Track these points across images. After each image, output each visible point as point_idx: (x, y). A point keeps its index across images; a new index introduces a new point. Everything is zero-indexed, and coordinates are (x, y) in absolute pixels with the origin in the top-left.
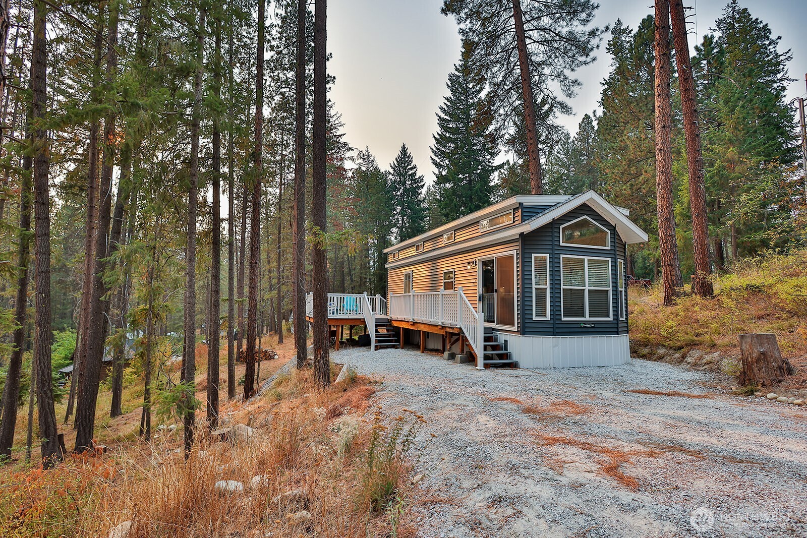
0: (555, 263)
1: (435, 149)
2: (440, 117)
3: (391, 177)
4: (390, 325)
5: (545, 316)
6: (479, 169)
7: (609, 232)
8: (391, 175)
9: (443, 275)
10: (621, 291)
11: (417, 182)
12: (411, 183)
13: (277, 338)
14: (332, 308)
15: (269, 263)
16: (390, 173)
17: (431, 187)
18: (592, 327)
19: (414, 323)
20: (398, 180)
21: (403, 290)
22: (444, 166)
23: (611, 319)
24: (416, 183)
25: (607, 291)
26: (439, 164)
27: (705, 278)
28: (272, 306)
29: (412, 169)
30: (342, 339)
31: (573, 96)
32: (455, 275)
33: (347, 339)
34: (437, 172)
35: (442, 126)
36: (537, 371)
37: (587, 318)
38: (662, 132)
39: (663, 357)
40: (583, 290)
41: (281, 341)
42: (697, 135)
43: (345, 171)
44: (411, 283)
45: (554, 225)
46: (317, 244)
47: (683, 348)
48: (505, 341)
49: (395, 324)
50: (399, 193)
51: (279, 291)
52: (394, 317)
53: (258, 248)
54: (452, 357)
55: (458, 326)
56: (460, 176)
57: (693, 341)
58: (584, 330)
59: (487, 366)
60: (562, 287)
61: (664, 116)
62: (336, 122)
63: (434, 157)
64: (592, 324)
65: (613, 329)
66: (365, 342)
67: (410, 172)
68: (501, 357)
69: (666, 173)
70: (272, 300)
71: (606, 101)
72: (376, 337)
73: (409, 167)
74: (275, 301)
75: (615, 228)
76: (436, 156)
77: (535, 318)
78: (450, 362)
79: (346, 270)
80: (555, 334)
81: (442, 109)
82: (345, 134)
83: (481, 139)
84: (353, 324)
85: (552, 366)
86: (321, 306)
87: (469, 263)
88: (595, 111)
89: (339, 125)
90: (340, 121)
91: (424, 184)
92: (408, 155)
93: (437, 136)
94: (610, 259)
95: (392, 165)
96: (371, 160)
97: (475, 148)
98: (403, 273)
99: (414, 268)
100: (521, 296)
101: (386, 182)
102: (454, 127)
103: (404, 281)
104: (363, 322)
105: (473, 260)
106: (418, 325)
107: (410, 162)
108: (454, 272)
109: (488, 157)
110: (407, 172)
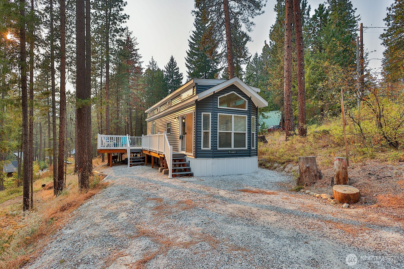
0: (214, 117)
1: (187, 59)
2: (190, 42)
3: (165, 73)
4: (142, 152)
5: (208, 147)
6: (210, 70)
7: (247, 101)
8: (165, 72)
9: (167, 125)
10: (253, 134)
11: (180, 77)
12: (176, 77)
16: (165, 71)
18: (235, 153)
19: (149, 152)
20: (169, 75)
21: (152, 133)
22: (192, 68)
23: (246, 148)
24: (178, 77)
25: (245, 133)
26: (190, 67)
27: (303, 127)
29: (176, 69)
31: (251, 31)
32: (171, 125)
34: (188, 71)
35: (191, 46)
37: (233, 148)
38: (287, 50)
39: (276, 168)
40: (231, 133)
42: (302, 51)
44: (155, 130)
47: (284, 163)
48: (189, 161)
50: (169, 82)
52: (144, 148)
53: (64, 109)
54: (161, 171)
55: (163, 154)
56: (201, 73)
57: (289, 159)
58: (230, 155)
59: (174, 176)
60: (218, 131)
61: (289, 41)
62: (134, 42)
63: (187, 63)
64: (236, 151)
65: (248, 154)
67: (176, 71)
68: (185, 170)
69: (288, 71)
71: (272, 36)
73: (175, 68)
75: (250, 98)
77: (202, 149)
80: (214, 157)
81: (191, 37)
82: (139, 49)
84: (120, 152)
85: (211, 175)
87: (175, 118)
88: (265, 41)
89: (136, 44)
90: (136, 42)
91: (183, 78)
92: (174, 62)
93: (188, 52)
94: (247, 116)
95: (166, 67)
96: (154, 64)
97: (208, 59)
98: (152, 124)
99: (156, 121)
100: (195, 136)
101: (163, 76)
102: (197, 47)
103: (153, 128)
104: (126, 151)
105: (178, 116)
106: (151, 152)
107: (176, 65)
108: (171, 123)
109: (215, 64)
110: (174, 71)
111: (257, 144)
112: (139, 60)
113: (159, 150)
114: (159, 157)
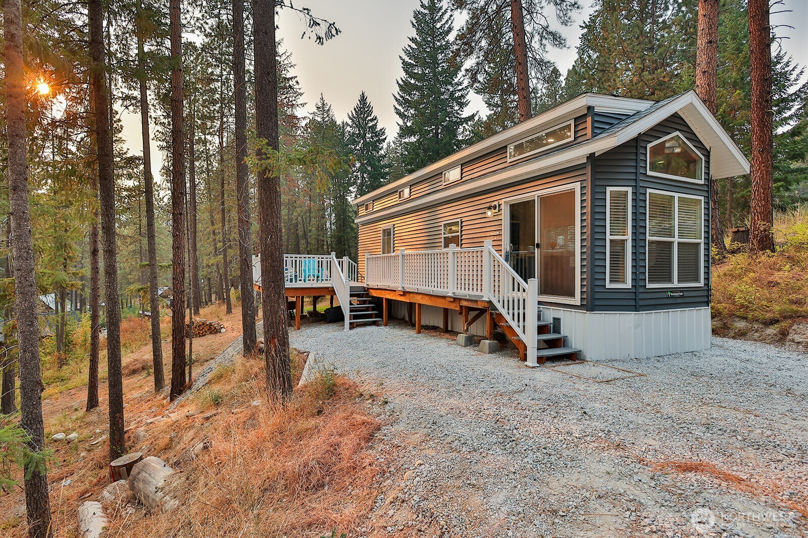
0: (639, 200)
1: (398, 97)
2: (404, 60)
3: (349, 129)
4: (367, 295)
5: (624, 282)
6: (446, 121)
7: (703, 158)
8: (348, 127)
9: (442, 228)
11: (379, 136)
12: (372, 136)
13: (224, 307)
14: (289, 274)
15: (213, 224)
16: (348, 125)
17: (392, 144)
18: (681, 297)
19: (405, 293)
20: (357, 132)
21: (381, 250)
22: (408, 116)
23: (701, 284)
24: (376, 136)
25: (699, 244)
26: (404, 114)
28: (219, 272)
29: (372, 120)
30: (302, 312)
32: (462, 227)
33: (309, 313)
34: (401, 124)
35: (406, 71)
36: (615, 364)
37: (676, 284)
38: (707, 49)
40: (671, 243)
41: (229, 311)
43: (298, 119)
44: (392, 241)
45: (637, 143)
46: (265, 170)
48: (554, 319)
49: (374, 294)
50: (358, 148)
51: (225, 256)
52: (373, 283)
54: (472, 341)
55: (485, 299)
56: (427, 128)
58: (671, 301)
59: (541, 361)
61: (711, 28)
62: (286, 62)
63: (398, 106)
64: (681, 292)
65: (705, 298)
66: (334, 316)
67: (370, 124)
70: (217, 265)
72: (351, 311)
73: (369, 118)
74: (221, 266)
75: (709, 152)
76: (400, 105)
77: (608, 285)
78: (470, 351)
79: (301, 233)
80: (636, 308)
81: (406, 51)
83: (449, 87)
84: (317, 295)
85: (633, 357)
86: (274, 272)
87: (489, 208)
89: (289, 65)
90: (290, 61)
91: (386, 137)
92: (368, 105)
93: (401, 82)
94: (702, 198)
95: (351, 115)
96: (326, 109)
97: (442, 97)
98: (381, 229)
99: (397, 221)
100: (589, 252)
101: (343, 134)
102: (420, 72)
103: (381, 238)
104: (331, 291)
105: (496, 203)
106: (411, 295)
107: (371, 112)
108: (462, 222)
109: (457, 108)
110: (367, 124)
111: (707, 273)
112: (298, 100)
113: (455, 291)
114: (458, 309)
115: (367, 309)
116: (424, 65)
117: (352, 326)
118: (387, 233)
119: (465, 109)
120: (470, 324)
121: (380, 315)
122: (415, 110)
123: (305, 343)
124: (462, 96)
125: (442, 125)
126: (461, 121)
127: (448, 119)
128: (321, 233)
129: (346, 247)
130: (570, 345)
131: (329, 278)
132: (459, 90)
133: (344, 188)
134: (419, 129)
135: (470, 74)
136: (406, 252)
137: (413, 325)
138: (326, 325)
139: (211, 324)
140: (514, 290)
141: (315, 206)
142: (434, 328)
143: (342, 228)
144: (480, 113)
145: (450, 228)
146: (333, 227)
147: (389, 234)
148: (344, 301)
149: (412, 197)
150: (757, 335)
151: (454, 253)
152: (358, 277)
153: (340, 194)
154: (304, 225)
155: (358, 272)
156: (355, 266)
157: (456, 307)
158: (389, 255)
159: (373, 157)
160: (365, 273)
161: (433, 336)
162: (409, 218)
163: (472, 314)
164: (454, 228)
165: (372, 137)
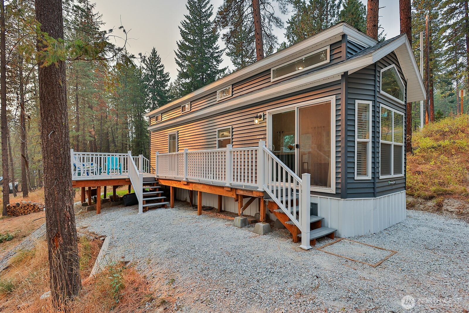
0: (376, 112)
1: (178, 53)
2: (181, 29)
3: (144, 71)
4: (157, 184)
7: (404, 86)
9: (217, 133)
11: (165, 78)
16: (144, 68)
17: (173, 84)
18: (395, 184)
19: (188, 183)
20: (150, 74)
21: (168, 150)
22: (184, 66)
23: (403, 174)
24: (163, 77)
25: (402, 146)
26: (182, 64)
29: (160, 67)
30: (105, 197)
32: (232, 132)
33: (111, 197)
34: (180, 70)
35: (183, 36)
37: (392, 175)
40: (390, 145)
44: (176, 143)
48: (312, 204)
49: (163, 183)
50: (150, 84)
52: (162, 175)
54: (246, 223)
55: (260, 189)
58: (390, 188)
59: (313, 243)
62: (98, 20)
63: (177, 59)
65: (404, 184)
66: (130, 201)
67: (159, 69)
72: (144, 197)
73: (158, 65)
75: (406, 83)
76: (179, 58)
77: (356, 178)
78: (246, 232)
79: (110, 139)
80: (374, 195)
81: (183, 24)
83: (211, 50)
84: (116, 184)
85: (372, 233)
87: (257, 117)
89: (101, 23)
90: (101, 20)
91: (170, 79)
92: (157, 56)
93: (179, 43)
94: (404, 114)
97: (206, 56)
98: (167, 134)
99: (180, 128)
100: (343, 151)
101: (140, 75)
102: (192, 38)
103: (168, 141)
104: (128, 182)
105: (262, 114)
106: (194, 185)
107: (159, 62)
108: (232, 129)
109: (215, 63)
110: (157, 69)
113: (232, 182)
114: (235, 196)
115: (157, 195)
116: (194, 34)
117: (145, 210)
118: (173, 137)
119: (220, 64)
120: (244, 209)
121: (168, 200)
122: (189, 62)
123: (103, 226)
124: (218, 56)
125: (206, 73)
126: (218, 72)
127: (209, 69)
128: (125, 139)
129: (143, 148)
130: (326, 225)
131: (126, 171)
132: (217, 53)
133: (142, 109)
134: (192, 74)
135: (226, 38)
136: (189, 151)
137: (194, 207)
138: (124, 209)
139: (34, 205)
140: (273, 180)
141: (121, 120)
142: (211, 209)
143: (140, 136)
144: (229, 68)
145: (222, 133)
146: (134, 136)
147: (174, 138)
148: (138, 189)
149: (192, 111)
150: (422, 206)
151: (231, 152)
152: (150, 169)
153: (139, 114)
154: (113, 134)
155: (150, 166)
156: (148, 161)
157: (233, 195)
158: (174, 153)
159: (161, 91)
160: (156, 167)
161: (212, 216)
162: (191, 126)
163: (245, 201)
164: (225, 133)
165: (160, 78)
